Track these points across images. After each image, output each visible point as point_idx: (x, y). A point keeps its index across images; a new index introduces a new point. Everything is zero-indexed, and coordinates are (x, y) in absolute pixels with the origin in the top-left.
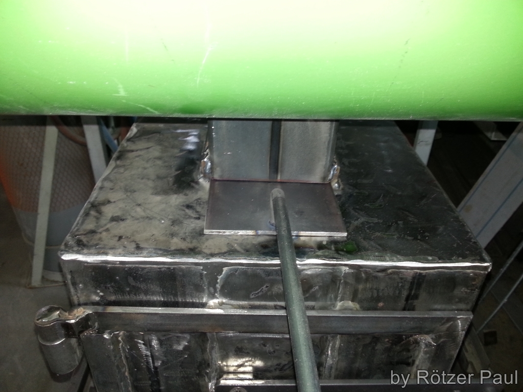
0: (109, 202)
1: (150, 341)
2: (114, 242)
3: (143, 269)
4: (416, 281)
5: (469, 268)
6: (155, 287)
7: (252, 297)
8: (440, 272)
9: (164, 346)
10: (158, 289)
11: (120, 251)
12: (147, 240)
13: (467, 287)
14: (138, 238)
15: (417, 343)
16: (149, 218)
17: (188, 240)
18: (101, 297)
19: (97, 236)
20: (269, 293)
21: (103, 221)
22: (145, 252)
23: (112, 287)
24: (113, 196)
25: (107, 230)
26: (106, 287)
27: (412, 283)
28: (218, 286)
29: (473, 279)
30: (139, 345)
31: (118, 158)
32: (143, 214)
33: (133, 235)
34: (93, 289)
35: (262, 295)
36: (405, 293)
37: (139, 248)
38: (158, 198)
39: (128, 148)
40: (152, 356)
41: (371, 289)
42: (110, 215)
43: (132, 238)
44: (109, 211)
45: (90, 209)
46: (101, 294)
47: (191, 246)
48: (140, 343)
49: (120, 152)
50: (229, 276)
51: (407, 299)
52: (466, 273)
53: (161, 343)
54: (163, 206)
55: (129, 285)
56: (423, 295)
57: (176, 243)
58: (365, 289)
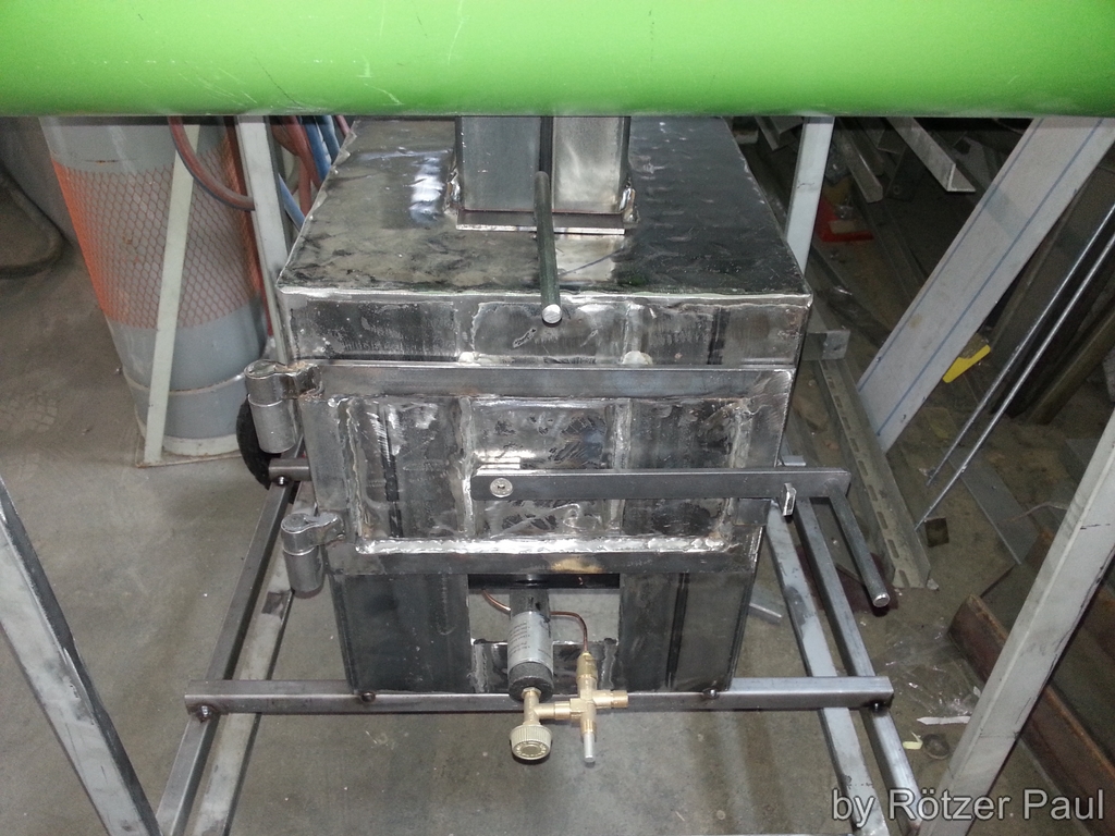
0: (328, 236)
1: (386, 415)
2: (342, 275)
3: (380, 306)
4: (719, 321)
5: (783, 301)
6: (394, 334)
7: (515, 346)
8: (747, 308)
9: (405, 423)
10: (398, 336)
11: (351, 283)
12: (382, 274)
13: (785, 329)
14: (371, 271)
15: (731, 415)
16: (383, 253)
17: (435, 273)
18: (328, 347)
19: (321, 270)
20: (536, 341)
21: (324, 256)
22: (382, 286)
23: (341, 332)
24: (331, 230)
25: (332, 264)
26: (333, 333)
27: (714, 324)
28: (473, 331)
29: (791, 318)
30: (373, 422)
31: (329, 188)
32: (373, 248)
33: (364, 268)
34: (317, 337)
35: (528, 343)
36: (707, 339)
37: (374, 282)
38: (391, 232)
39: (341, 176)
40: (389, 439)
41: (664, 333)
42: (332, 250)
43: (365, 272)
44: (329, 246)
45: (304, 243)
46: (327, 343)
47: (439, 279)
48: (373, 418)
49: (329, 180)
50: (485, 316)
51: (711, 348)
52: (780, 309)
53: (400, 415)
54: (399, 240)
55: (362, 329)
56: (730, 342)
57: (419, 276)
58: (656, 334)
